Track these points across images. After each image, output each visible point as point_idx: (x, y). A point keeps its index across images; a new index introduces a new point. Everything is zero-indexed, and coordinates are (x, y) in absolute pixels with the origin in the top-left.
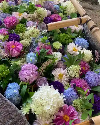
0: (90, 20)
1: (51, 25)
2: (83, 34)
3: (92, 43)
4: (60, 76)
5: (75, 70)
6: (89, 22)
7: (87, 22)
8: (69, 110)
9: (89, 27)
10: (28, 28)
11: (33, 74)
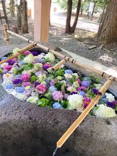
0: (69, 58)
1: (55, 67)
2: (66, 68)
3: (73, 70)
4: (72, 90)
5: (76, 84)
6: (70, 59)
7: (68, 59)
8: (87, 99)
9: (70, 62)
10: (38, 76)
11: (60, 94)
